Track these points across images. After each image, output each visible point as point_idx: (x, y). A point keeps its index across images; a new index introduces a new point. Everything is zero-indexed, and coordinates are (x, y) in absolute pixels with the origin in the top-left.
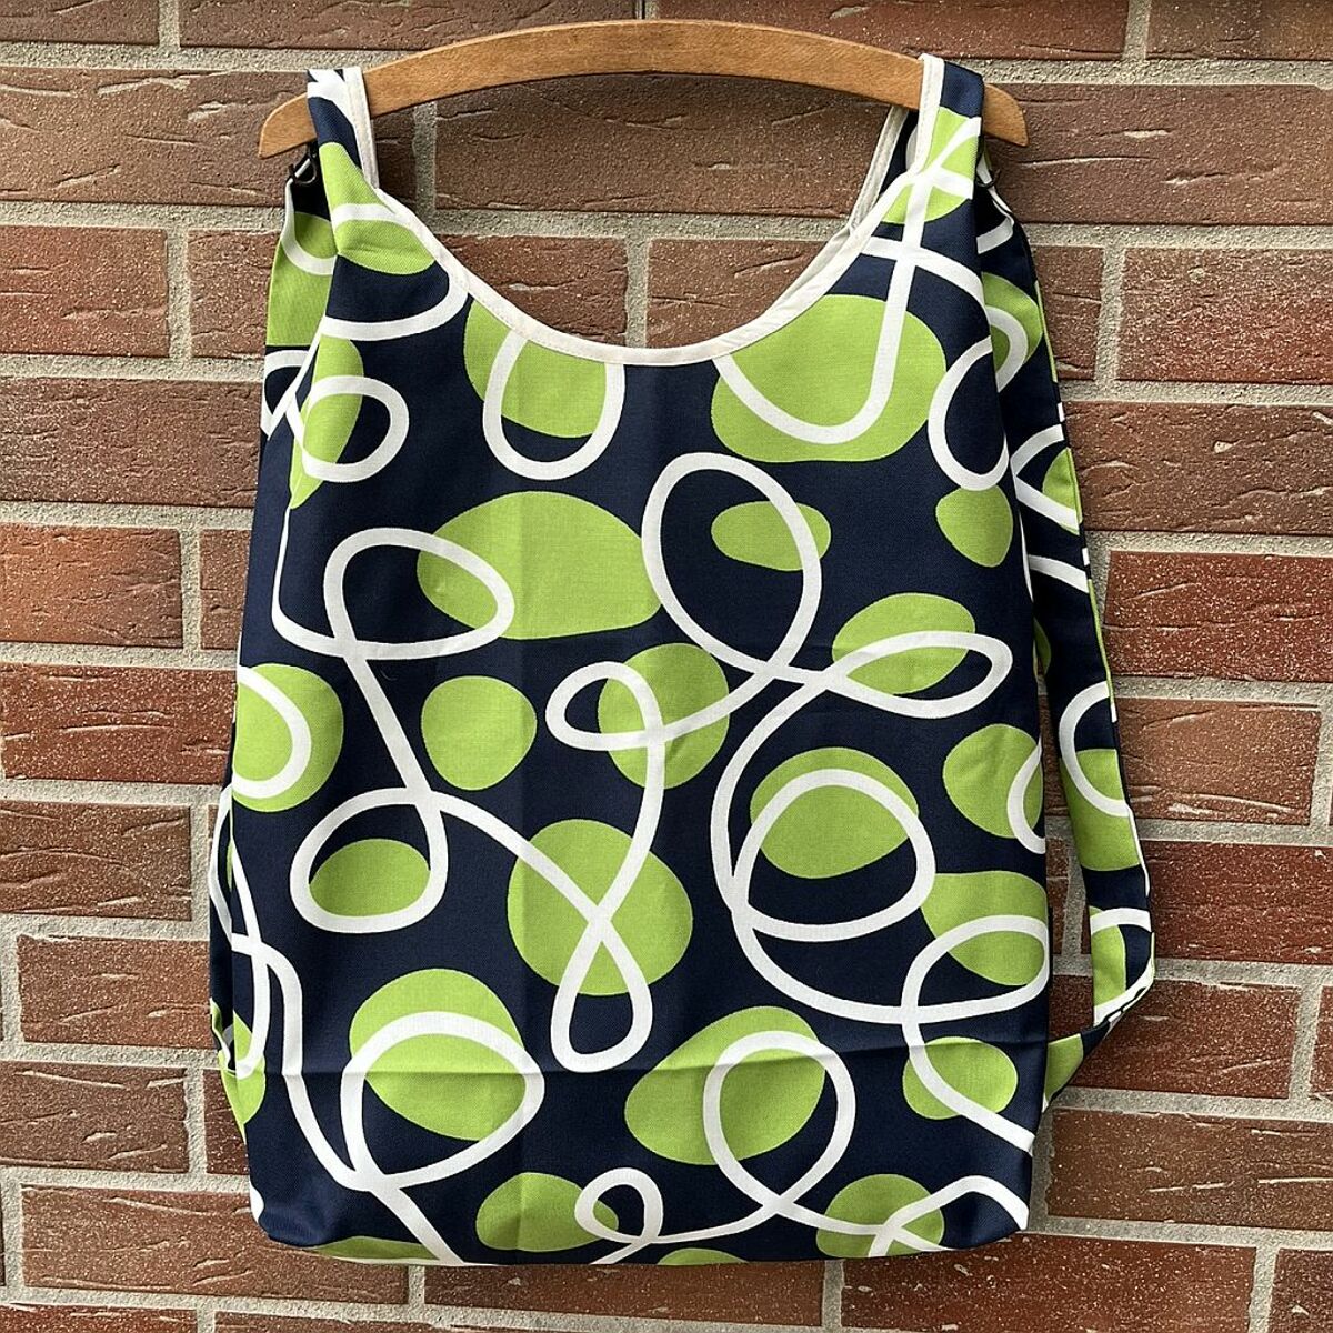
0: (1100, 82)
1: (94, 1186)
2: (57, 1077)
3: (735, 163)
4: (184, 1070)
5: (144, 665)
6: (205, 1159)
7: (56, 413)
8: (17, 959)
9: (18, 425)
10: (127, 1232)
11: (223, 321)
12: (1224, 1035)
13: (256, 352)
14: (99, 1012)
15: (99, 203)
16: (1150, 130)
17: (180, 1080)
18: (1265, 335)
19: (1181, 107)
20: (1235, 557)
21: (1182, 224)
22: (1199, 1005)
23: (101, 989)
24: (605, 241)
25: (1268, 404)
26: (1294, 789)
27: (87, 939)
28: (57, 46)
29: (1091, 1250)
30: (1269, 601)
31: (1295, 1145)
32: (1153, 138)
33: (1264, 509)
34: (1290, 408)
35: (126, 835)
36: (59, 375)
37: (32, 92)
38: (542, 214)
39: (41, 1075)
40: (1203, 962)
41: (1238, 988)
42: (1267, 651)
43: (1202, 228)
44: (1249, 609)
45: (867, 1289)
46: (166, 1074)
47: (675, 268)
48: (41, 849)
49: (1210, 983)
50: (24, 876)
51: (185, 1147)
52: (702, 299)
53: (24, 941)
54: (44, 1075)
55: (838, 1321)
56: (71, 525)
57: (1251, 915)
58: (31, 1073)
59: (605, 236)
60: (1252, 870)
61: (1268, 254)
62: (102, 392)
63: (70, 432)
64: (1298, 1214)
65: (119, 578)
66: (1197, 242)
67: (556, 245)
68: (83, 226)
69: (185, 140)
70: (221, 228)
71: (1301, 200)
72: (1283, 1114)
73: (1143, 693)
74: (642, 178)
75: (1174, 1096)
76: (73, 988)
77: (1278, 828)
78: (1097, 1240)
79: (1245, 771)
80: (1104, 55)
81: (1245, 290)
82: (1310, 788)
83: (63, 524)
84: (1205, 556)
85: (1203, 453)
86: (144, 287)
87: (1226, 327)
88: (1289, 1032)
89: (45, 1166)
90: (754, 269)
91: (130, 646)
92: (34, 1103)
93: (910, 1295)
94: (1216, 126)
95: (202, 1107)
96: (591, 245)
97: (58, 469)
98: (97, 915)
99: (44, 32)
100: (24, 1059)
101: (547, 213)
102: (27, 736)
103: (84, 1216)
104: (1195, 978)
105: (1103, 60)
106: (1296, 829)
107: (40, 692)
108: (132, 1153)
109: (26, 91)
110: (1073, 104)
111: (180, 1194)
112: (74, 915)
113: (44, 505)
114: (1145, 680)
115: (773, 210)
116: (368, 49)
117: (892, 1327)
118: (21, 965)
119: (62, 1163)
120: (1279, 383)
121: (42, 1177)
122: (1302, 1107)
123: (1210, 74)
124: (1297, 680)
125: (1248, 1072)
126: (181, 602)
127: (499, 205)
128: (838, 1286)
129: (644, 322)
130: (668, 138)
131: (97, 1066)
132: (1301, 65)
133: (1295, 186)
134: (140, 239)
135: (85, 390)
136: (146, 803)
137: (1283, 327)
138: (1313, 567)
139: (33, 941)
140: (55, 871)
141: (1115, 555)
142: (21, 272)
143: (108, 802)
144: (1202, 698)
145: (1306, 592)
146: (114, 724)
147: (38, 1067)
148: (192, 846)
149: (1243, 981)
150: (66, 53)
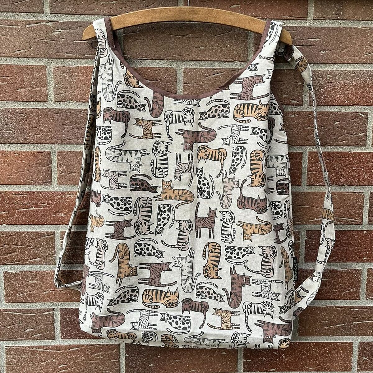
0: (302, 25)
1: (27, 345)
2: (15, 313)
3: (206, 47)
4: (54, 309)
5: (41, 191)
6: (60, 335)
7: (15, 118)
8: (3, 278)
9: (3, 122)
10: (37, 358)
11: (63, 91)
12: (342, 283)
13: (73, 100)
14: (28, 293)
15: (26, 58)
16: (315, 38)
17: (53, 312)
18: (346, 93)
19: (323, 32)
20: (341, 152)
21: (325, 63)
22: (336, 275)
23: (29, 286)
24: (171, 68)
25: (348, 111)
26: (358, 215)
27: (25, 271)
28: (14, 13)
29: (310, 345)
30: (350, 164)
31: (362, 312)
32: (316, 40)
33: (348, 139)
34: (353, 112)
35: (36, 240)
36: (15, 107)
37: (6, 26)
38: (153, 61)
39: (11, 313)
40: (336, 263)
41: (346, 270)
42: (350, 178)
43: (329, 64)
44: (345, 166)
45: (250, 361)
46: (48, 310)
47: (190, 76)
48: (11, 245)
49: (339, 269)
50: (6, 254)
51: (54, 332)
52: (198, 84)
53: (5, 273)
54: (12, 313)
55: (242, 370)
56: (19, 150)
57: (348, 250)
58: (8, 312)
59: (171, 67)
60: (348, 237)
61: (346, 71)
62: (28, 112)
63: (19, 124)
64: (364, 332)
65: (33, 165)
66: (328, 68)
67: (157, 69)
68: (22, 64)
69: (51, 40)
70: (62, 65)
71: (354, 57)
72: (359, 304)
73: (318, 190)
74: (181, 51)
75: (330, 301)
76: (20, 286)
77: (354, 226)
78: (311, 342)
79: (345, 210)
80: (302, 19)
81: (341, 81)
82: (362, 214)
83: (17, 150)
84: (333, 152)
85: (332, 125)
86: (40, 82)
87: (336, 91)
88: (360, 281)
89: (12, 340)
90: (212, 76)
91: (37, 185)
92: (9, 321)
93: (261, 361)
94: (332, 37)
95: (59, 319)
96: (167, 69)
97: (15, 134)
98: (28, 264)
99: (10, 9)
100: (5, 308)
101: (155, 61)
102: (6, 212)
103: (24, 354)
104: (335, 268)
105: (302, 20)
106: (359, 226)
107: (10, 199)
108: (38, 335)
109: (5, 26)
110: (295, 31)
111: (53, 346)
112: (21, 264)
113: (11, 145)
114: (319, 186)
115: (216, 60)
116: (103, 15)
117: (257, 371)
118: (5, 280)
119: (17, 339)
120: (350, 106)
121: (11, 344)
122: (364, 302)
123: (330, 24)
124: (358, 185)
125: (349, 293)
126: (52, 172)
127: (141, 58)
128: (242, 360)
129: (182, 90)
130: (187, 40)
131: (27, 309)
132: (353, 21)
133: (352, 53)
134: (39, 68)
135: (23, 111)
136: (42, 231)
137: (351, 90)
138: (361, 155)
139: (8, 273)
140: (15, 252)
141: (310, 153)
142: (4, 77)
143: (31, 231)
144: (334, 191)
145: (360, 161)
146: (32, 208)
147: (10, 310)
148: (56, 243)
149: (347, 268)
150: (17, 15)
